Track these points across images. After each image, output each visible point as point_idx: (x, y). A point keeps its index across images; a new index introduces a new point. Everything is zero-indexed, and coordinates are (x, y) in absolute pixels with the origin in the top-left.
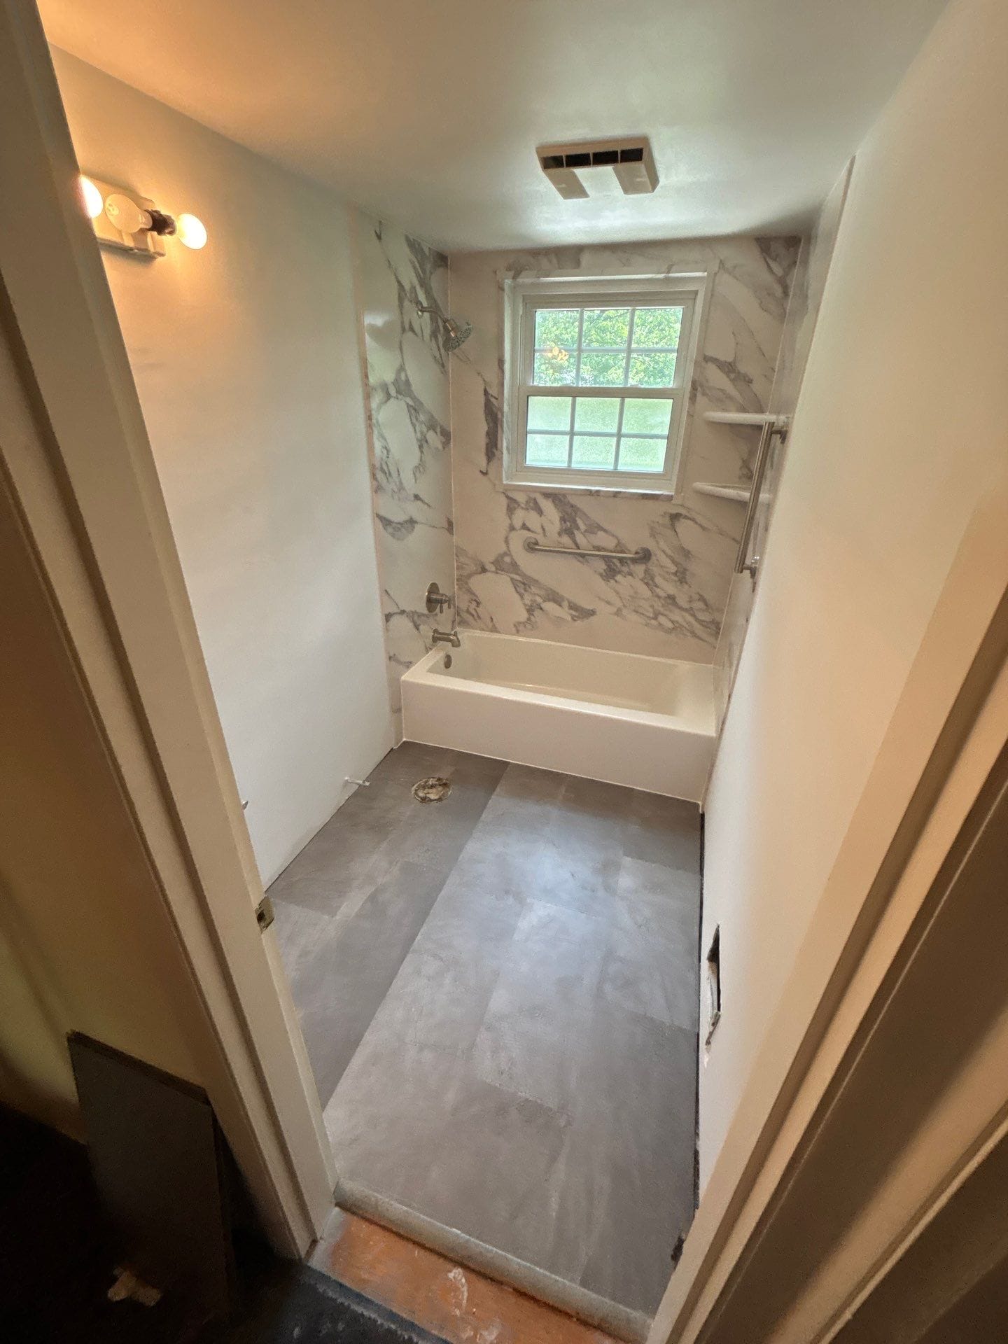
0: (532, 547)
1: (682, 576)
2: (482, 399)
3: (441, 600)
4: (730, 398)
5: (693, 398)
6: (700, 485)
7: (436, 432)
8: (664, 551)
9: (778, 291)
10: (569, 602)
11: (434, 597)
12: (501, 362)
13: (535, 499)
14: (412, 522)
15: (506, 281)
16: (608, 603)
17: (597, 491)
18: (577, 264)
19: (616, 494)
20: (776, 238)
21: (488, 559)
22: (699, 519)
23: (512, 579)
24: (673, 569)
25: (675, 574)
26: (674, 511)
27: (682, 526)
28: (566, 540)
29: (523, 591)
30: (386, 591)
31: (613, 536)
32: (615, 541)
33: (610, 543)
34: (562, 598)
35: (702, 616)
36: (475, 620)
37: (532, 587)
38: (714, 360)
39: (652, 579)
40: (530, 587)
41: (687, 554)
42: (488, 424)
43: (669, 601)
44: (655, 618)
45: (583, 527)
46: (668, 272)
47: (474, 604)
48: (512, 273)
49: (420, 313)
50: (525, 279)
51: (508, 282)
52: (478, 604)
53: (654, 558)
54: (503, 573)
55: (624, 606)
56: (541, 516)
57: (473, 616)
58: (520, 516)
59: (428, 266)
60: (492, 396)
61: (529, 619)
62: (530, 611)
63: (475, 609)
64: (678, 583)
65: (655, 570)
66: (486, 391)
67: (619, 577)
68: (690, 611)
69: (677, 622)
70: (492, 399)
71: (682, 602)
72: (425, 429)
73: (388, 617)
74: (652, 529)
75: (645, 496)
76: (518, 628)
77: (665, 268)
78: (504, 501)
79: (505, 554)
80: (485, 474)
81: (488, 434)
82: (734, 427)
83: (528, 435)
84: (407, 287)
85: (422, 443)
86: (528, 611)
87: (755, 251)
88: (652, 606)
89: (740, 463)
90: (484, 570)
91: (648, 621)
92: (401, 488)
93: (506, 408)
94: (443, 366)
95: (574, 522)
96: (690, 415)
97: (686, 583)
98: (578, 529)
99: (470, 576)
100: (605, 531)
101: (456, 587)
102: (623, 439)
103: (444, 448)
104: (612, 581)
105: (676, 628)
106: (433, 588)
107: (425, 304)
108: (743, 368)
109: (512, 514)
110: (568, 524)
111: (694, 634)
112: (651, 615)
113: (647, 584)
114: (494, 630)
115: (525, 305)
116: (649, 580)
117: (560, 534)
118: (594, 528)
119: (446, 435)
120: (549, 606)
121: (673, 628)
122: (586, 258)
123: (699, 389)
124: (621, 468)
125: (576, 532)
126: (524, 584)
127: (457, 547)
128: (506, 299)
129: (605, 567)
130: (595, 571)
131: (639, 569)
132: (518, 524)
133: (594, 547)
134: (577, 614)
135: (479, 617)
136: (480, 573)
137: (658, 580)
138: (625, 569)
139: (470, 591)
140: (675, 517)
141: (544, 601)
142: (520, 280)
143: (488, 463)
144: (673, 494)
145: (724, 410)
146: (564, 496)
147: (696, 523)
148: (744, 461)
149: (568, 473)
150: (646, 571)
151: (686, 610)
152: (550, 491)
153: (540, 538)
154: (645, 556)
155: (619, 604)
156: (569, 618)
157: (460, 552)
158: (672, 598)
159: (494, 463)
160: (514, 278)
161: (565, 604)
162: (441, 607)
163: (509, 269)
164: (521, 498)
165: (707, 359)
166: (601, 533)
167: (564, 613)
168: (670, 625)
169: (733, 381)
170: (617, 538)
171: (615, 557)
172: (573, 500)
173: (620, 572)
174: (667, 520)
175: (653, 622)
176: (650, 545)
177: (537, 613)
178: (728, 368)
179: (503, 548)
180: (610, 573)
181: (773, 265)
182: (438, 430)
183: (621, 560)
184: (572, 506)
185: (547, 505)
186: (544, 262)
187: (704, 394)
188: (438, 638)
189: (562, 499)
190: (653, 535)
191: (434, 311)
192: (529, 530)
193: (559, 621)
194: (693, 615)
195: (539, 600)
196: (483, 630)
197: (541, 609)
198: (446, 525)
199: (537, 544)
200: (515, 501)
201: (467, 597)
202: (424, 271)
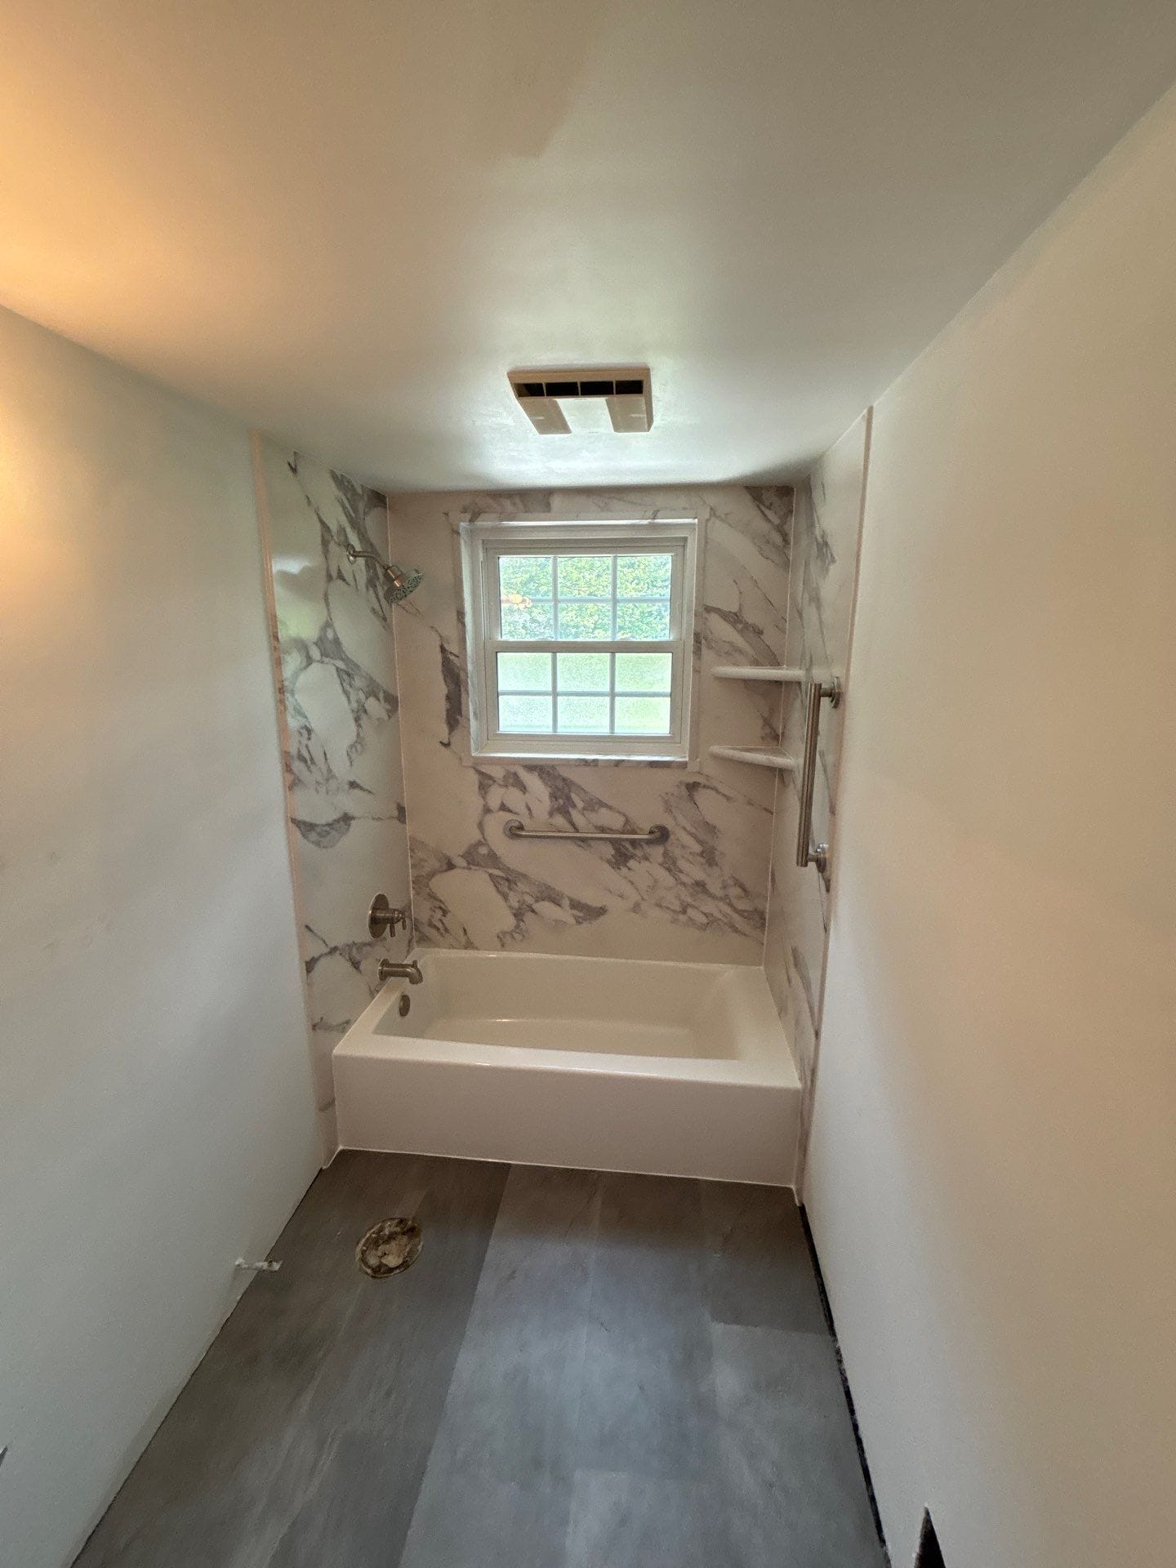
0: (515, 832)
1: (709, 857)
2: (439, 657)
3: (392, 919)
4: (740, 651)
5: (697, 651)
6: (716, 749)
7: (379, 700)
8: (684, 829)
9: (777, 538)
10: (571, 900)
11: (380, 914)
12: (461, 615)
13: (515, 774)
14: (347, 819)
15: (462, 524)
16: (621, 896)
17: (594, 760)
18: (547, 508)
19: (618, 763)
20: (768, 488)
21: (455, 852)
22: (720, 787)
23: (490, 875)
24: (697, 848)
25: (702, 854)
26: (691, 780)
27: (702, 796)
28: (559, 820)
29: (506, 890)
30: (307, 927)
31: (619, 812)
32: (622, 820)
33: (617, 822)
34: (561, 895)
35: (742, 905)
36: (442, 934)
37: (519, 884)
38: (717, 611)
39: (674, 863)
40: (516, 884)
41: (712, 829)
42: (448, 686)
43: (699, 889)
44: (684, 912)
45: (580, 805)
46: (654, 519)
47: (439, 914)
48: (468, 516)
49: (351, 558)
50: (482, 523)
51: (463, 525)
52: (445, 912)
53: (672, 837)
54: (477, 868)
55: (643, 899)
56: (525, 793)
57: (438, 929)
58: (496, 796)
59: (361, 506)
60: (451, 653)
61: (517, 927)
62: (518, 915)
63: (441, 920)
64: (706, 866)
65: (677, 852)
66: (443, 649)
67: (632, 863)
68: (725, 899)
69: (712, 915)
70: (452, 657)
71: (714, 887)
72: (362, 696)
73: (310, 966)
74: (666, 802)
75: (652, 764)
76: (503, 941)
77: (650, 513)
78: (474, 778)
79: (480, 844)
80: (447, 745)
81: (448, 698)
82: (748, 683)
83: (500, 697)
84: (334, 527)
85: (360, 714)
86: (515, 915)
87: (747, 498)
88: (678, 897)
89: (761, 722)
90: (451, 866)
91: (675, 917)
92: (330, 777)
93: (470, 667)
94: (385, 619)
95: (568, 798)
96: (696, 671)
97: (717, 865)
98: (574, 806)
99: (432, 874)
100: (610, 808)
101: (412, 892)
102: (617, 698)
103: (390, 717)
104: (624, 870)
105: (711, 922)
106: (381, 902)
107: (358, 548)
108: (750, 617)
109: (486, 793)
110: (561, 801)
111: (736, 930)
112: (678, 909)
113: (669, 870)
114: (469, 945)
115: (486, 550)
116: (670, 865)
117: (551, 814)
118: (594, 805)
119: (392, 701)
120: (545, 907)
121: (708, 923)
122: (556, 502)
123: (703, 641)
124: (620, 731)
125: (570, 809)
126: (508, 880)
127: (412, 839)
128: (462, 542)
129: (613, 852)
130: (601, 858)
131: (657, 852)
132: (494, 803)
133: (596, 827)
134: (581, 915)
135: (447, 930)
136: (446, 871)
137: (681, 863)
138: (639, 853)
139: (432, 896)
140: (692, 787)
141: (537, 901)
142: (479, 523)
143: (450, 734)
144: (687, 759)
145: (736, 664)
146: (553, 767)
147: (717, 791)
148: (765, 720)
149: (556, 740)
150: (665, 854)
151: (721, 899)
152: (535, 763)
153: (526, 822)
154: (661, 835)
155: (634, 897)
156: (572, 921)
157: (415, 844)
158: (700, 886)
159: (457, 733)
160: (471, 521)
161: (566, 903)
162: (392, 928)
163: (465, 511)
164: (497, 773)
165: (708, 609)
166: (603, 810)
167: (565, 914)
168: (704, 920)
169: (740, 632)
170: (624, 815)
171: (627, 840)
172: (565, 773)
173: (632, 857)
174: (684, 792)
175: (682, 917)
176: (668, 823)
177: (529, 917)
178: (734, 619)
179: (476, 836)
180: (622, 856)
181: (770, 514)
182: (381, 696)
183: (633, 843)
184: (564, 780)
185: (532, 781)
186: (507, 504)
187: (710, 648)
188: (389, 971)
189: (551, 771)
190: (668, 809)
191: (371, 556)
192: (510, 811)
193: (558, 925)
194: (731, 905)
195: (529, 900)
196: (454, 948)
197: (533, 911)
198: (396, 813)
199: (521, 828)
200: (490, 777)
201: (427, 905)
202: (355, 510)
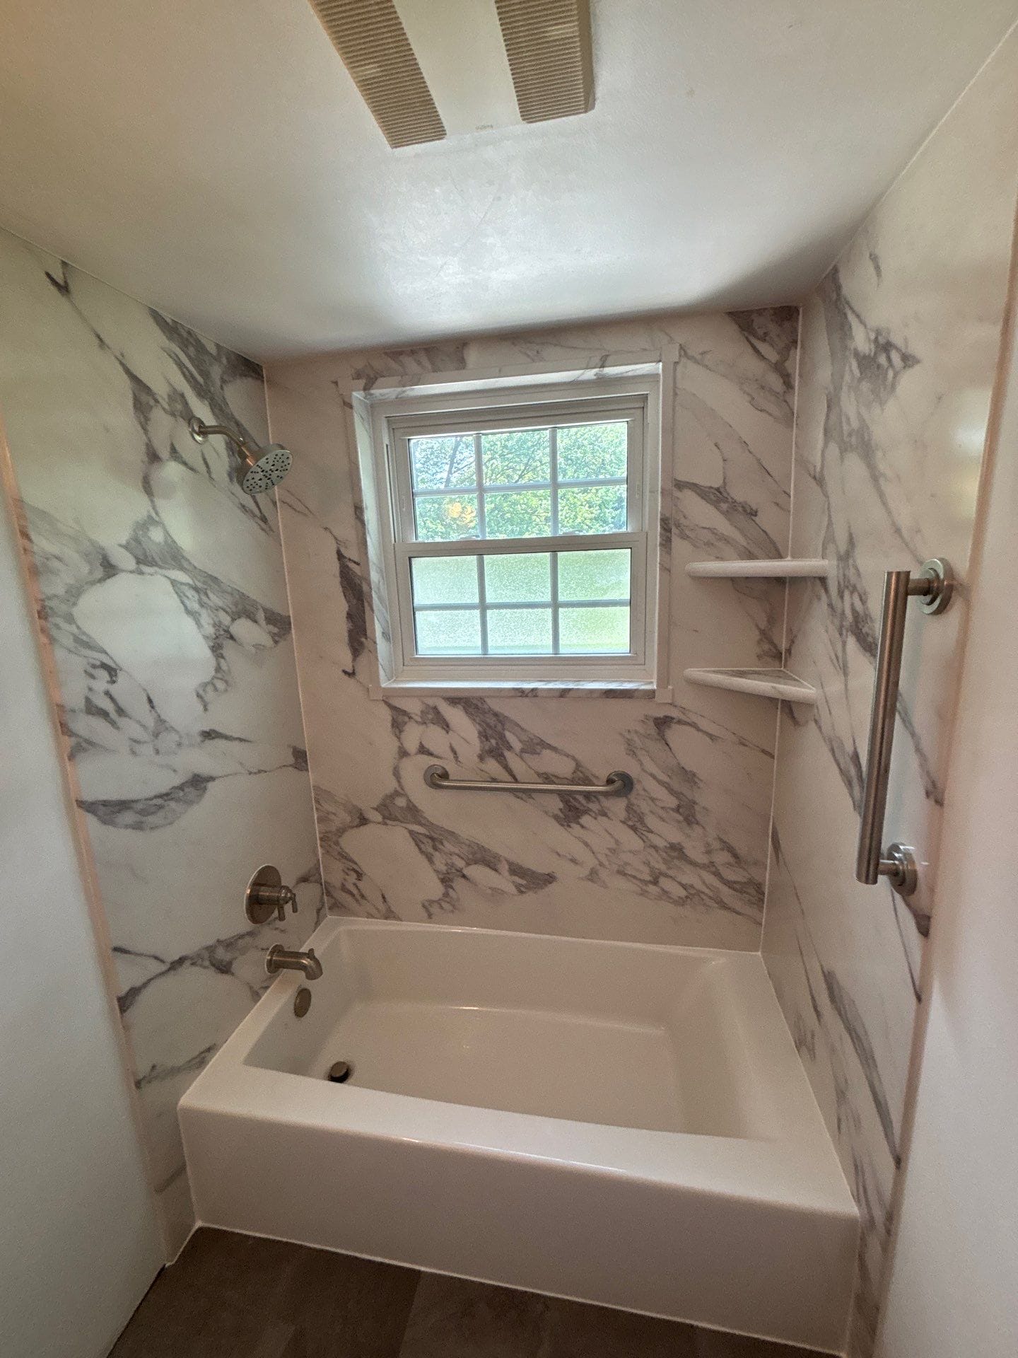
0: (437, 779)
1: (687, 813)
2: (335, 567)
3: (278, 899)
4: (726, 540)
5: (666, 543)
6: (696, 673)
7: (256, 621)
8: (654, 777)
9: (775, 382)
10: (510, 864)
11: (265, 892)
12: (358, 510)
13: (435, 708)
15: (355, 394)
16: (573, 861)
17: (533, 690)
18: (461, 363)
19: (564, 693)
20: (760, 312)
21: (368, 804)
22: (703, 724)
23: (411, 832)
24: (672, 802)
25: (677, 810)
26: (661, 713)
27: (676, 735)
28: (492, 766)
29: (430, 850)
30: (116, 949)
31: (568, 756)
32: (572, 765)
33: (563, 767)
34: (497, 857)
35: (730, 875)
36: (357, 900)
37: (445, 843)
38: (694, 487)
39: (641, 820)
40: (442, 844)
41: (690, 778)
42: (348, 602)
43: (675, 854)
44: (655, 882)
45: (517, 746)
46: (603, 366)
47: (352, 877)
48: (362, 382)
49: (199, 438)
50: (384, 391)
51: (358, 395)
52: (359, 875)
53: (637, 787)
54: (394, 823)
55: (601, 864)
56: (448, 733)
57: (353, 895)
58: (413, 736)
59: (216, 372)
60: (350, 560)
61: (446, 895)
62: (446, 880)
63: (355, 884)
64: (685, 824)
65: (644, 806)
66: (340, 556)
67: (585, 820)
68: (711, 867)
69: (692, 886)
70: (351, 565)
71: (695, 851)
72: (226, 620)
73: (125, 1002)
74: (629, 743)
75: (609, 694)
76: (429, 911)
77: (596, 360)
78: (385, 715)
79: (396, 794)
80: (351, 674)
81: (350, 616)
82: (739, 584)
83: (417, 613)
84: (161, 389)
85: (220, 642)
86: (443, 881)
87: (731, 329)
88: (647, 864)
89: (755, 635)
90: (363, 821)
91: (644, 887)
93: (374, 576)
94: (264, 519)
95: (502, 737)
96: (666, 569)
97: (698, 823)
98: (510, 748)
99: (341, 831)
100: (554, 749)
101: (320, 850)
102: (560, 609)
103: (276, 642)
104: (576, 827)
105: (691, 896)
106: (267, 877)
107: (209, 420)
108: (739, 493)
109: (401, 732)
110: (493, 742)
111: (724, 906)
112: (648, 878)
113: (634, 828)
114: (389, 915)
115: (392, 430)
116: (636, 823)
117: (481, 758)
118: (534, 746)
119: (280, 624)
120: (476, 872)
121: (687, 897)
122: (472, 356)
123: (674, 530)
124: (566, 649)
125: (507, 754)
126: (432, 839)
127: (317, 788)
128: (355, 415)
129: (561, 805)
130: (546, 813)
131: (618, 807)
132: (412, 746)
133: (539, 775)
134: (524, 882)
135: (363, 896)
136: (358, 826)
137: (651, 821)
138: (594, 806)
139: (344, 856)
140: (662, 723)
141: (468, 864)
142: (376, 392)
143: (354, 660)
144: (655, 687)
145: (719, 558)
146: (481, 699)
147: (698, 729)
148: (763, 632)
149: (485, 664)
150: (629, 808)
151: (704, 867)
152: (460, 695)
153: (451, 767)
154: (623, 784)
155: (591, 862)
156: (513, 890)
157: (321, 795)
158: (676, 850)
159: (363, 659)
160: (366, 388)
161: (504, 868)
162: (281, 909)
163: (358, 376)
164: (414, 707)
165: (680, 485)
166: (547, 753)
167: (504, 882)
168: (683, 893)
169: (726, 514)
170: (574, 759)
171: (580, 792)
172: (495, 705)
173: (587, 811)
174: (652, 730)
175: (652, 888)
176: (633, 770)
177: (459, 883)
178: (716, 496)
179: (392, 785)
180: (571, 811)
181: (764, 348)
182: (261, 616)
183: (588, 796)
184: (496, 715)
185: (455, 716)
186: (411, 364)
187: (684, 537)
188: (281, 961)
189: (479, 704)
190: (632, 751)
191: (231, 429)
192: (431, 754)
193: (496, 894)
194: (717, 874)
195: (460, 863)
196: (373, 917)
197: (464, 876)
198: (291, 760)
199: (445, 775)
200: (404, 713)
201: (338, 866)
202: (205, 374)
